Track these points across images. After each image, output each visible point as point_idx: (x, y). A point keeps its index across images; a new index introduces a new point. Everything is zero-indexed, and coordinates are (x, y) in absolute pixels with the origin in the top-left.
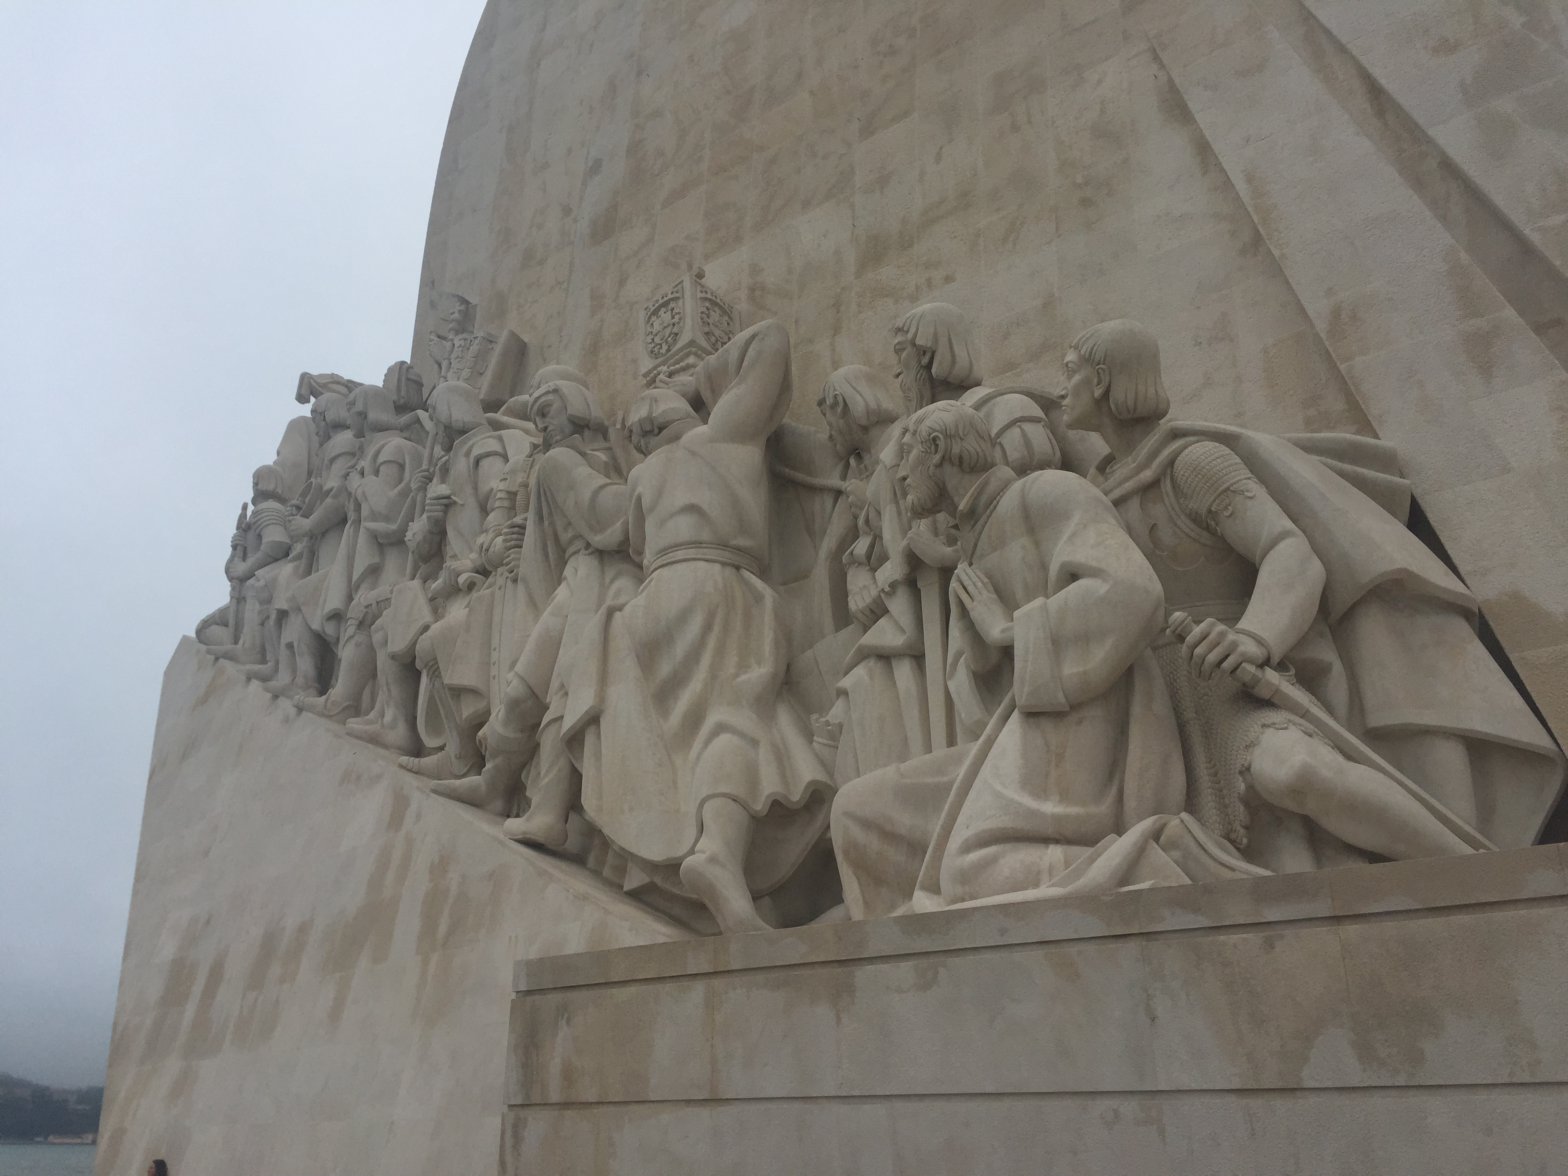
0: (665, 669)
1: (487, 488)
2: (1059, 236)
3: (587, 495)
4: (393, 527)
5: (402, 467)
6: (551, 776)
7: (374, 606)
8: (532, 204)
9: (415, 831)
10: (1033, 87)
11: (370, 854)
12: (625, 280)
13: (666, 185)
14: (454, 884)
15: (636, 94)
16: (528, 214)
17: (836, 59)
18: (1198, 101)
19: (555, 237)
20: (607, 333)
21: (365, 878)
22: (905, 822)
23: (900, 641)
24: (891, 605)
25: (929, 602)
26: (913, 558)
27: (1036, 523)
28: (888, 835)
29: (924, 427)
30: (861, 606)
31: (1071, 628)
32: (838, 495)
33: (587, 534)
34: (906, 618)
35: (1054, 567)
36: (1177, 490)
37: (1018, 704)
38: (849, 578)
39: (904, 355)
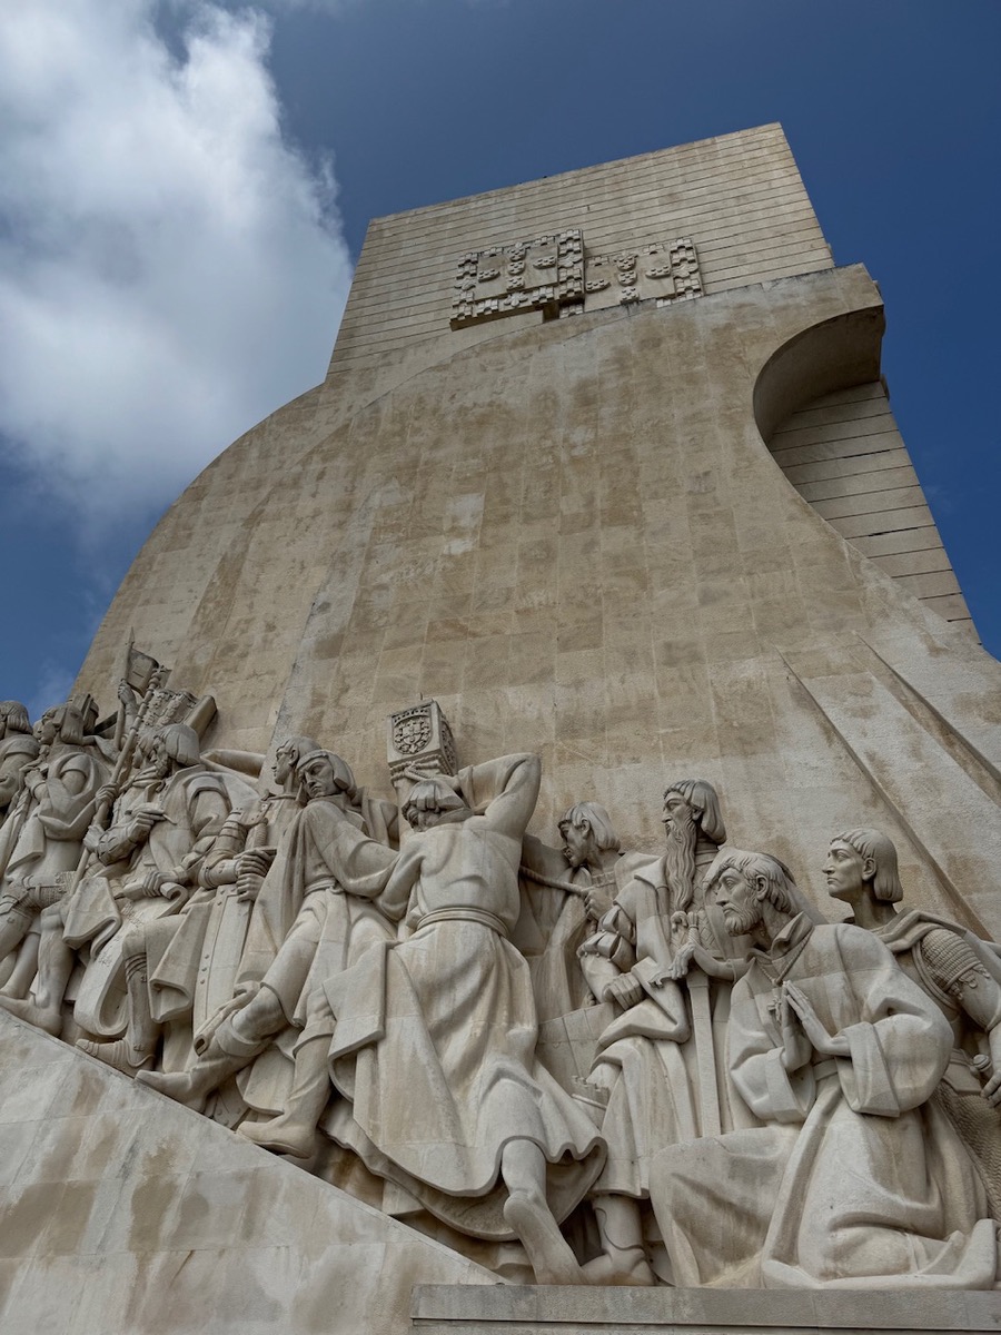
0: (443, 1009)
1: (204, 816)
2: (723, 755)
3: (350, 847)
4: (70, 826)
5: (86, 778)
6: (304, 1092)
7: (37, 888)
8: (240, 611)
9: (117, 1118)
10: (695, 657)
11: (46, 1130)
12: (346, 690)
13: (390, 635)
14: (184, 1182)
15: (366, 570)
16: (234, 619)
17: (537, 597)
18: (823, 701)
19: (258, 640)
20: (327, 723)
21: (39, 1158)
22: (735, 1191)
23: (671, 1028)
24: (660, 996)
25: (700, 1002)
26: (692, 965)
27: (850, 963)
28: (719, 1202)
29: (751, 869)
30: (623, 991)
31: (900, 1049)
32: (568, 893)
33: (341, 876)
34: (676, 1010)
35: (874, 1000)
36: (927, 960)
37: (856, 1104)
38: (590, 964)
39: (678, 808)
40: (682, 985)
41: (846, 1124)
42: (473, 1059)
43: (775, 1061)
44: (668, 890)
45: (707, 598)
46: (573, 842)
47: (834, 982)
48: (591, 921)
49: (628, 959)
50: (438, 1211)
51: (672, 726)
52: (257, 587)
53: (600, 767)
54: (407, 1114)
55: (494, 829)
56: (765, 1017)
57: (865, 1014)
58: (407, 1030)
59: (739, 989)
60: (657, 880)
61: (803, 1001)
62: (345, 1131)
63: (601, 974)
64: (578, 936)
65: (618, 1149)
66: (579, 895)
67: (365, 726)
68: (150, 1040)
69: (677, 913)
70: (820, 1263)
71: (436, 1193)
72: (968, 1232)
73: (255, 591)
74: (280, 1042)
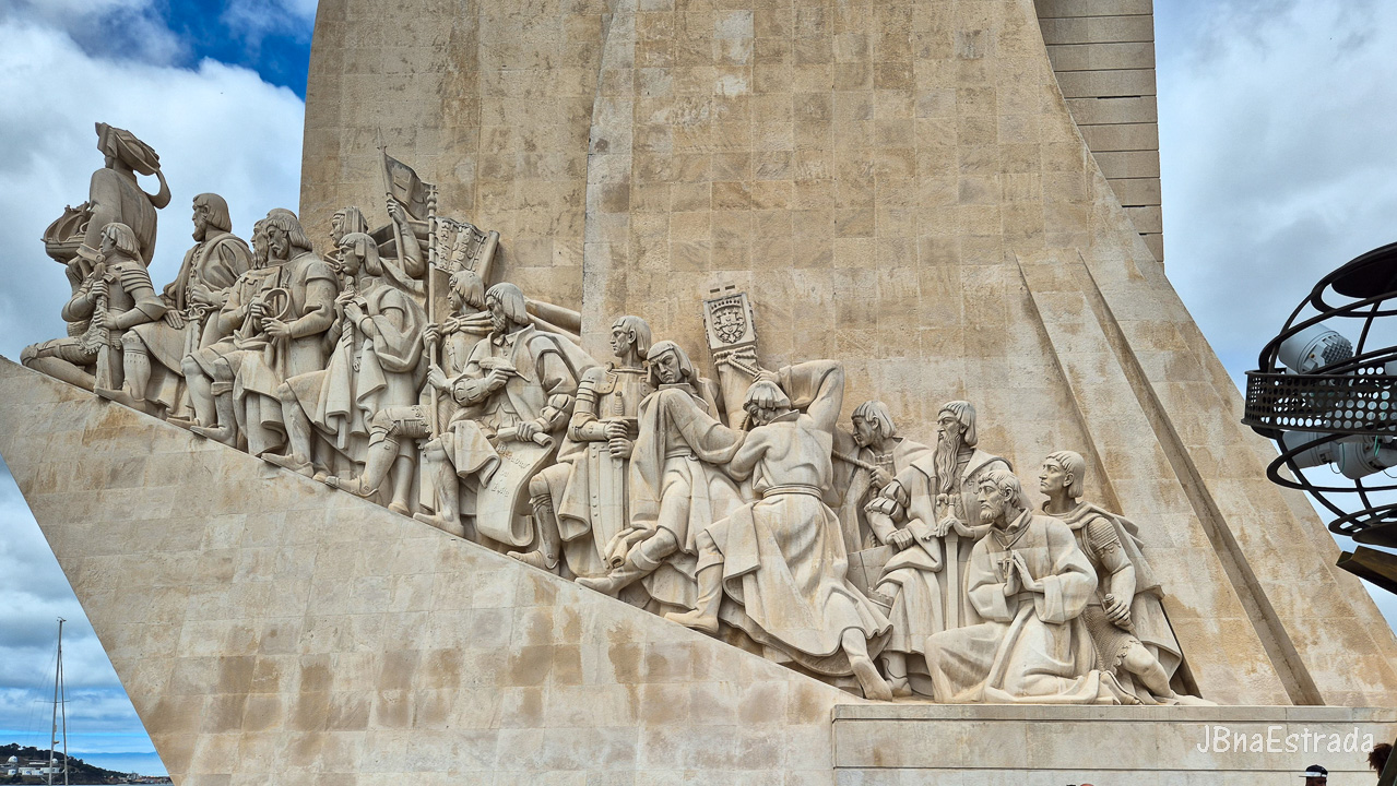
0: (794, 551)
2: (967, 355)
3: (705, 429)
4: (406, 362)
5: (405, 314)
6: (710, 597)
7: (402, 421)
8: (490, 121)
9: (576, 608)
10: (952, 258)
11: (520, 615)
12: (642, 252)
13: (675, 193)
14: (643, 646)
15: (637, 103)
16: (487, 129)
17: (815, 168)
18: (1045, 315)
19: (520, 162)
20: (632, 288)
21: (522, 629)
22: (973, 656)
23: (934, 565)
24: (927, 546)
25: (951, 551)
26: (952, 529)
27: (1052, 541)
28: (963, 661)
29: (1003, 483)
30: (903, 540)
31: (1070, 591)
32: (857, 467)
33: (698, 449)
34: (937, 554)
35: (1060, 563)
36: (1089, 535)
37: (1043, 618)
38: (875, 518)
39: (951, 424)
40: (942, 541)
41: (1034, 625)
42: (814, 582)
43: (999, 590)
44: (938, 479)
45: (967, 194)
46: (864, 431)
47: (1041, 552)
48: (875, 488)
49: (900, 517)
50: (803, 662)
51: (930, 325)
52: (502, 86)
53: (872, 357)
54: (783, 614)
55: (818, 428)
56: (995, 566)
57: (1054, 570)
58: (775, 562)
59: (979, 547)
60: (931, 472)
61: (1023, 563)
62: (734, 618)
63: (884, 527)
64: (865, 499)
65: (899, 630)
66: (866, 469)
67: (669, 294)
68: (557, 551)
69: (942, 495)
70: (1016, 689)
71: (802, 654)
72: (1087, 675)
73: (502, 93)
74: (674, 562)
